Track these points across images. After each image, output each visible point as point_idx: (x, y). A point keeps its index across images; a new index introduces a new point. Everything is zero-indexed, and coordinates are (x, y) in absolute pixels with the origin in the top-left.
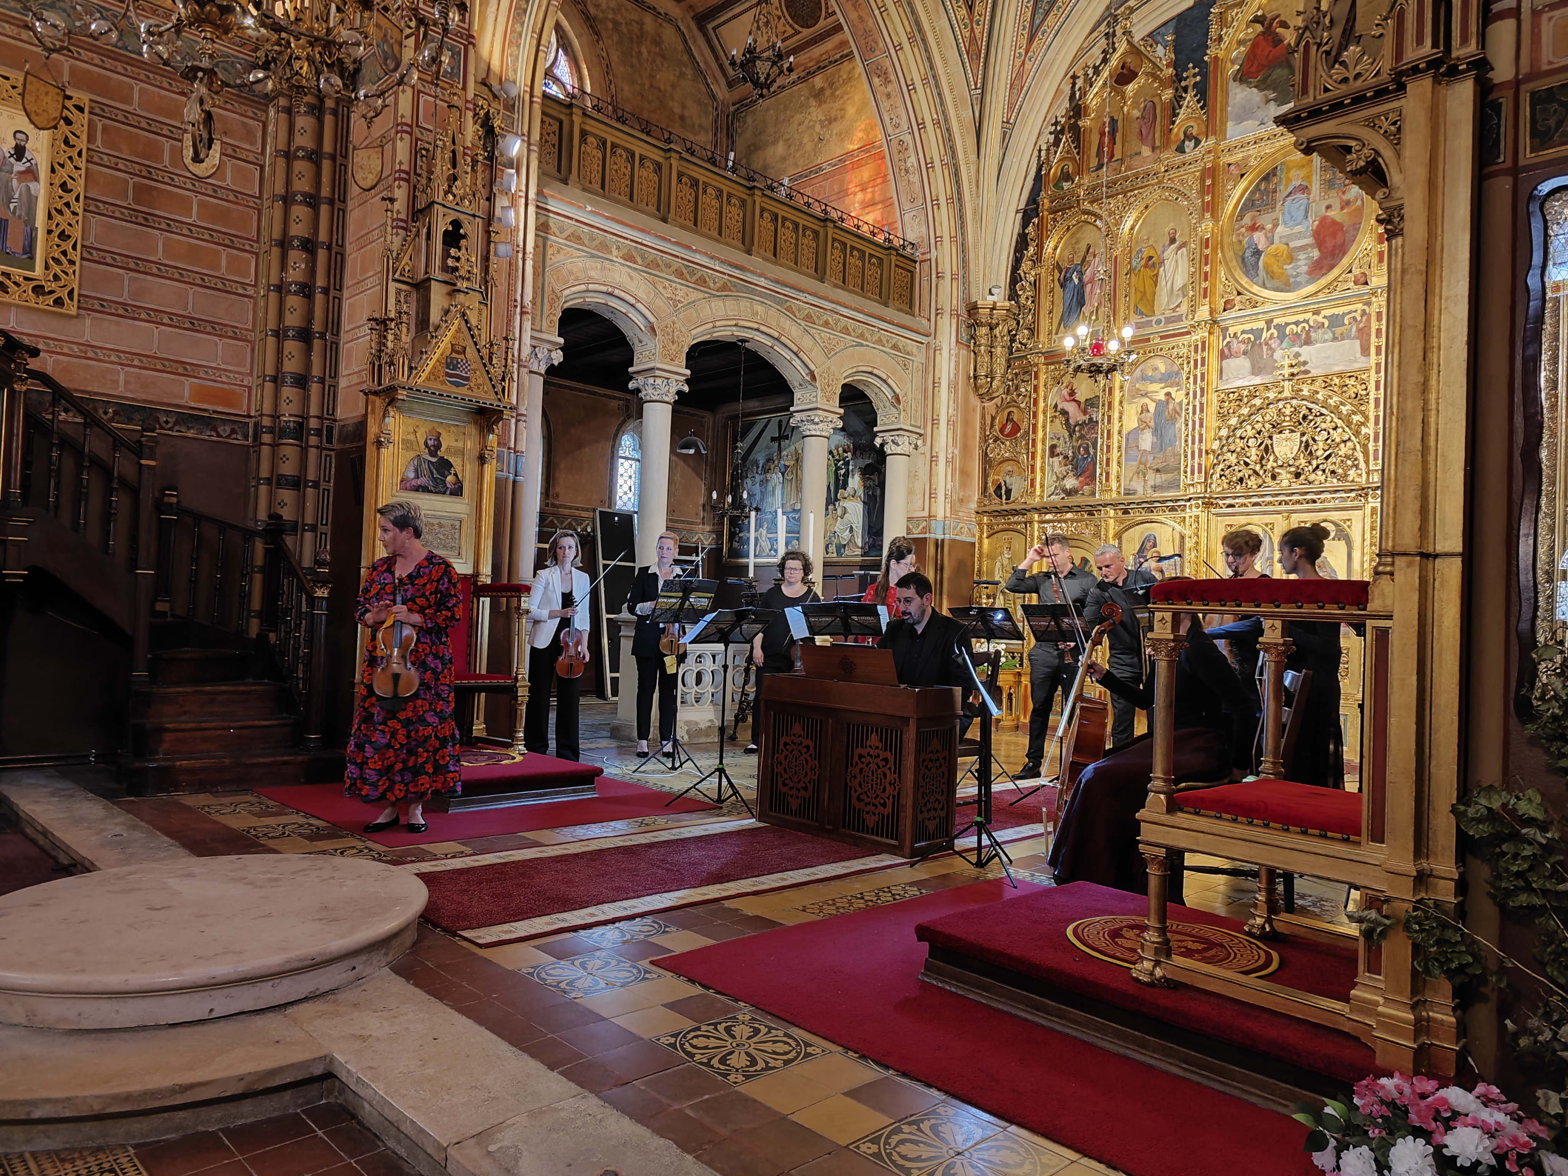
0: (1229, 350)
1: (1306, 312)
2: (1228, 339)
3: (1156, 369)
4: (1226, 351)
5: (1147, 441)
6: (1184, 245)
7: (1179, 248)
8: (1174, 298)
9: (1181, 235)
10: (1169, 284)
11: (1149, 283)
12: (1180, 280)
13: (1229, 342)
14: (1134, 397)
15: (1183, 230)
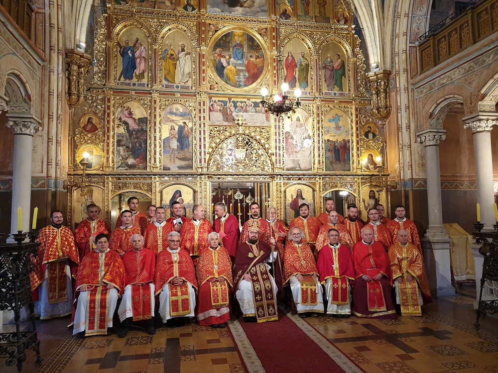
0: (213, 107)
1: (244, 98)
2: (212, 103)
3: (178, 109)
4: (211, 108)
5: (174, 144)
6: (188, 54)
7: (187, 54)
8: (185, 77)
9: (187, 48)
10: (182, 70)
11: (172, 67)
12: (187, 70)
13: (212, 105)
14: (166, 121)
15: (188, 46)
